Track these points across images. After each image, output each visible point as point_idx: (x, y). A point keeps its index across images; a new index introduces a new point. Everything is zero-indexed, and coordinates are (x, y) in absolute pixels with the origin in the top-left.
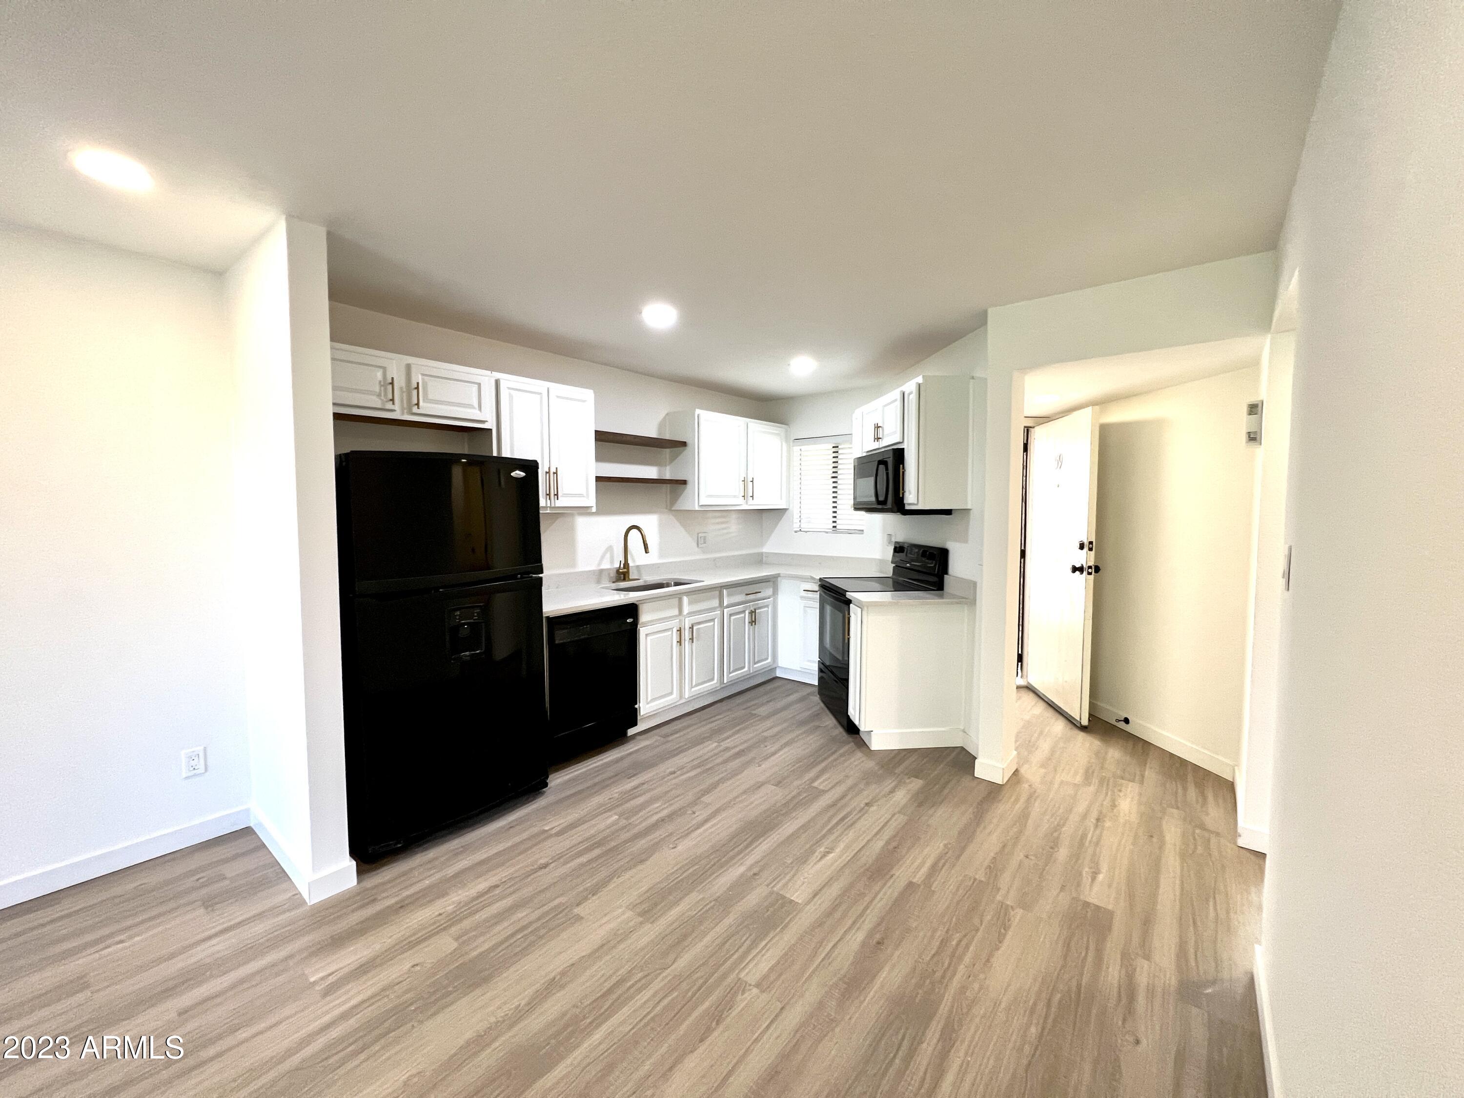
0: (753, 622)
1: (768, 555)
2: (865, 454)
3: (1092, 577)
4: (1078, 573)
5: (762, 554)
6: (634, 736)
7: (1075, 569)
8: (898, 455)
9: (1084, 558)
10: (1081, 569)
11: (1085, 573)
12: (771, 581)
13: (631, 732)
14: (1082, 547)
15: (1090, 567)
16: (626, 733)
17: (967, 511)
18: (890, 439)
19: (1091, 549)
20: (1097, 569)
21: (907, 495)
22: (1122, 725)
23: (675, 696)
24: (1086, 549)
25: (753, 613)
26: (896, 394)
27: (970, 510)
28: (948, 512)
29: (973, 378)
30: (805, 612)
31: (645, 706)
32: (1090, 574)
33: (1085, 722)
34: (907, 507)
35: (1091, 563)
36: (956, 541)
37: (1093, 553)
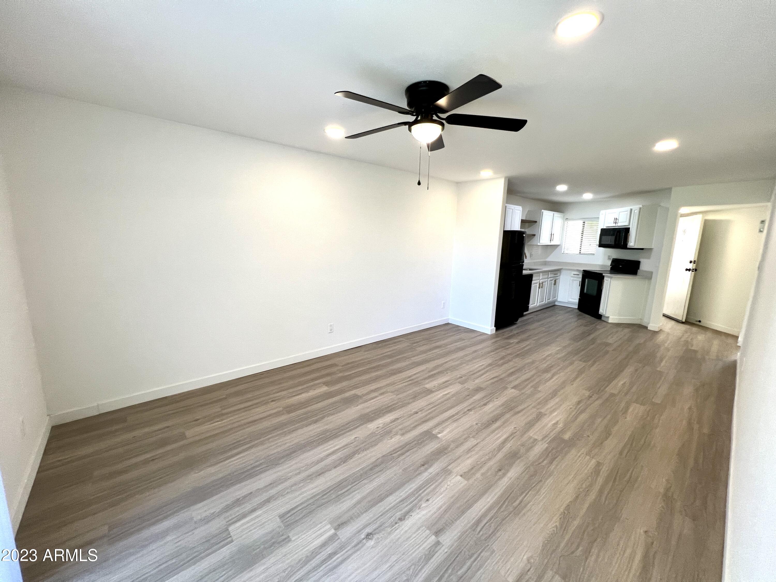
0: (555, 284)
1: (549, 262)
2: (605, 228)
3: (693, 273)
4: (688, 271)
5: (546, 261)
6: (526, 315)
7: (687, 270)
8: (627, 230)
9: (691, 266)
10: (689, 270)
11: (691, 271)
12: (559, 270)
13: (525, 313)
14: (691, 262)
15: (693, 269)
16: (523, 313)
17: (651, 249)
18: (622, 223)
19: (694, 263)
20: (696, 270)
21: (629, 243)
22: (698, 323)
23: (544, 302)
24: (692, 264)
25: (555, 281)
26: (628, 208)
27: (652, 249)
28: (642, 249)
29: (660, 206)
30: (573, 282)
31: (531, 306)
32: (693, 271)
33: (684, 320)
34: (628, 247)
35: (694, 268)
36: (643, 258)
37: (695, 265)
